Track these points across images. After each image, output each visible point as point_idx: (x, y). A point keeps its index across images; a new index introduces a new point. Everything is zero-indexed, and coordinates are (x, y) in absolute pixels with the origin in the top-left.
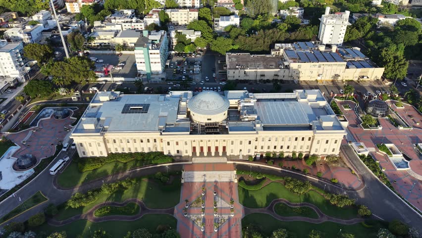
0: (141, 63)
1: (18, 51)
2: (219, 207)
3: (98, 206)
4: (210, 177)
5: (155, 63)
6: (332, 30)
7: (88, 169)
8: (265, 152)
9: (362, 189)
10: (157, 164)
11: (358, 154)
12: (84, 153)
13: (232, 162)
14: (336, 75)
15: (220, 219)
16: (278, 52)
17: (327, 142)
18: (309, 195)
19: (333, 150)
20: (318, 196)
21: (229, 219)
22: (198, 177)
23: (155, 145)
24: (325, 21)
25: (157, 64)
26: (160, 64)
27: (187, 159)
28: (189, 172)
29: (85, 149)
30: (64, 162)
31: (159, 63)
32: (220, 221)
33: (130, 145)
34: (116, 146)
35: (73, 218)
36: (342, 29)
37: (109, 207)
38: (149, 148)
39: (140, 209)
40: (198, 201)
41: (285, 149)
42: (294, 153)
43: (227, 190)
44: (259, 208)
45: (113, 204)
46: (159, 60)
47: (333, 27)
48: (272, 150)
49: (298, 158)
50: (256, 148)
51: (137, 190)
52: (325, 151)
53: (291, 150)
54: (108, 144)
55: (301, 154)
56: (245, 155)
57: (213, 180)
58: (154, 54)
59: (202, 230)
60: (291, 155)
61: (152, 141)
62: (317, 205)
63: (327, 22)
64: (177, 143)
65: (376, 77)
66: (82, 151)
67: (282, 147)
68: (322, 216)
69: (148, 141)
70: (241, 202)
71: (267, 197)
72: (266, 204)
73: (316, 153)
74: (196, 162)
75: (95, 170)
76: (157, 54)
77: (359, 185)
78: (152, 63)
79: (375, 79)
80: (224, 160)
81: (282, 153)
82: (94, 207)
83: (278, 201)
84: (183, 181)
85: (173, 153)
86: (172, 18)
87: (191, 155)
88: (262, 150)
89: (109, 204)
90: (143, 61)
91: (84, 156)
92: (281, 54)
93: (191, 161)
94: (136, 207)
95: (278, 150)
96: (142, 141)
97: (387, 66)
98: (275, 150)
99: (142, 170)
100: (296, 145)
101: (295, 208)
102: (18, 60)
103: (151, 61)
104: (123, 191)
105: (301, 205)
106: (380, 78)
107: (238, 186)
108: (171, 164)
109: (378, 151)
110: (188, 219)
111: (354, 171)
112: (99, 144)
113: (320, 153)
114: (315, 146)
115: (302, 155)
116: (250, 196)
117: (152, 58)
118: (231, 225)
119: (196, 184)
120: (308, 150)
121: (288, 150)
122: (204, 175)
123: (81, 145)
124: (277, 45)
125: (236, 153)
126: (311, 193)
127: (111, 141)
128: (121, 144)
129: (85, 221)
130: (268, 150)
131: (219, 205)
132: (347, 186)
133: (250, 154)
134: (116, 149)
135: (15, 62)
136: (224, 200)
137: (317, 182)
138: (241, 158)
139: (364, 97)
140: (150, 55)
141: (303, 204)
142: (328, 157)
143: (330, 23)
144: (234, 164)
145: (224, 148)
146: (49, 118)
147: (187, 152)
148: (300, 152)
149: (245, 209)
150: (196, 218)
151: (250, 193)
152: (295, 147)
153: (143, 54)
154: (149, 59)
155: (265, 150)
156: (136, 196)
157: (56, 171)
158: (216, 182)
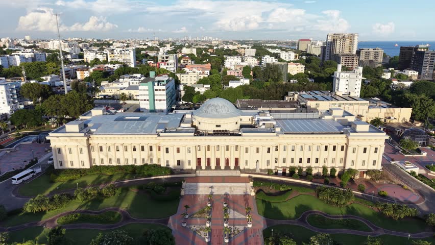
0: (145, 100)
1: (14, 87)
2: (231, 219)
3: (64, 214)
4: (218, 190)
5: (160, 100)
6: (347, 85)
7: (63, 179)
8: (288, 166)
9: (423, 203)
10: (151, 176)
11: (407, 170)
12: (61, 163)
13: (247, 175)
14: (359, 115)
15: (232, 230)
16: (292, 98)
17: (365, 150)
18: (353, 208)
19: (374, 164)
20: (366, 210)
21: (246, 230)
22: (203, 189)
23: (151, 155)
24: (338, 76)
25: (162, 102)
26: (165, 102)
27: (190, 171)
28: (192, 184)
29: (62, 157)
30: (33, 172)
31: (164, 100)
32: (233, 232)
33: (119, 155)
34: (102, 155)
35: (26, 225)
36: (357, 83)
37: (79, 214)
38: (143, 160)
39: (122, 218)
40: (202, 212)
41: (313, 164)
42: (325, 169)
43: (242, 202)
44: (286, 219)
45: (85, 212)
46: (165, 98)
47: (347, 81)
48: (296, 164)
49: (331, 175)
50: (276, 162)
51: (121, 199)
52: (363, 164)
53: (321, 164)
54: (92, 153)
55: (333, 170)
56: (263, 168)
57: (223, 193)
58: (160, 90)
59: (207, 240)
60: (321, 171)
61: (147, 149)
62: (366, 217)
63: (341, 76)
64: (178, 151)
65: (404, 119)
66: (59, 160)
67: (309, 160)
68: (376, 229)
69: (143, 149)
70: (261, 213)
71: (296, 208)
72: (295, 215)
73: (353, 168)
74: (201, 175)
75: (71, 180)
76: (163, 90)
77: (418, 199)
78: (156, 100)
79: (404, 122)
80: (237, 173)
81: (310, 169)
82: (59, 215)
83: (311, 212)
84: (183, 193)
85: (173, 164)
86: (181, 81)
87: (194, 168)
88: (284, 165)
89: (80, 212)
90: (147, 98)
91: (60, 167)
92: (295, 100)
93: (195, 173)
94: (116, 216)
95: (305, 165)
96: (135, 150)
97: (415, 104)
98: (301, 165)
99: (131, 181)
100: (326, 157)
101: (336, 220)
102: (11, 96)
103: (156, 98)
104: (103, 200)
105: (343, 217)
106: (408, 120)
107: (256, 199)
108: (169, 176)
109: (430, 173)
110: (187, 229)
111: (406, 186)
112: (81, 149)
113: (358, 167)
114: (351, 156)
115: (335, 171)
116: (272, 207)
117: (157, 95)
118: (248, 236)
119: (200, 197)
120: (342, 165)
121: (317, 165)
122: (212, 187)
123: (59, 150)
124: (291, 93)
125: (252, 166)
126: (355, 206)
127: (97, 148)
128: (109, 153)
129: (41, 228)
130: (292, 165)
131: (231, 216)
132: (401, 200)
133: (269, 167)
134: (102, 161)
135: (8, 97)
136: (238, 211)
137: (361, 196)
138: (258, 171)
139: (396, 131)
140: (155, 92)
141: (346, 217)
142: (368, 172)
143: (343, 77)
144: (249, 177)
145: (237, 160)
146: (31, 142)
147: (189, 164)
148: (333, 167)
149: (267, 221)
150: (198, 229)
151: (273, 205)
152: (325, 160)
153: (148, 90)
154: (154, 95)
155: (288, 164)
156: (119, 205)
157: (21, 181)
158: (226, 195)
